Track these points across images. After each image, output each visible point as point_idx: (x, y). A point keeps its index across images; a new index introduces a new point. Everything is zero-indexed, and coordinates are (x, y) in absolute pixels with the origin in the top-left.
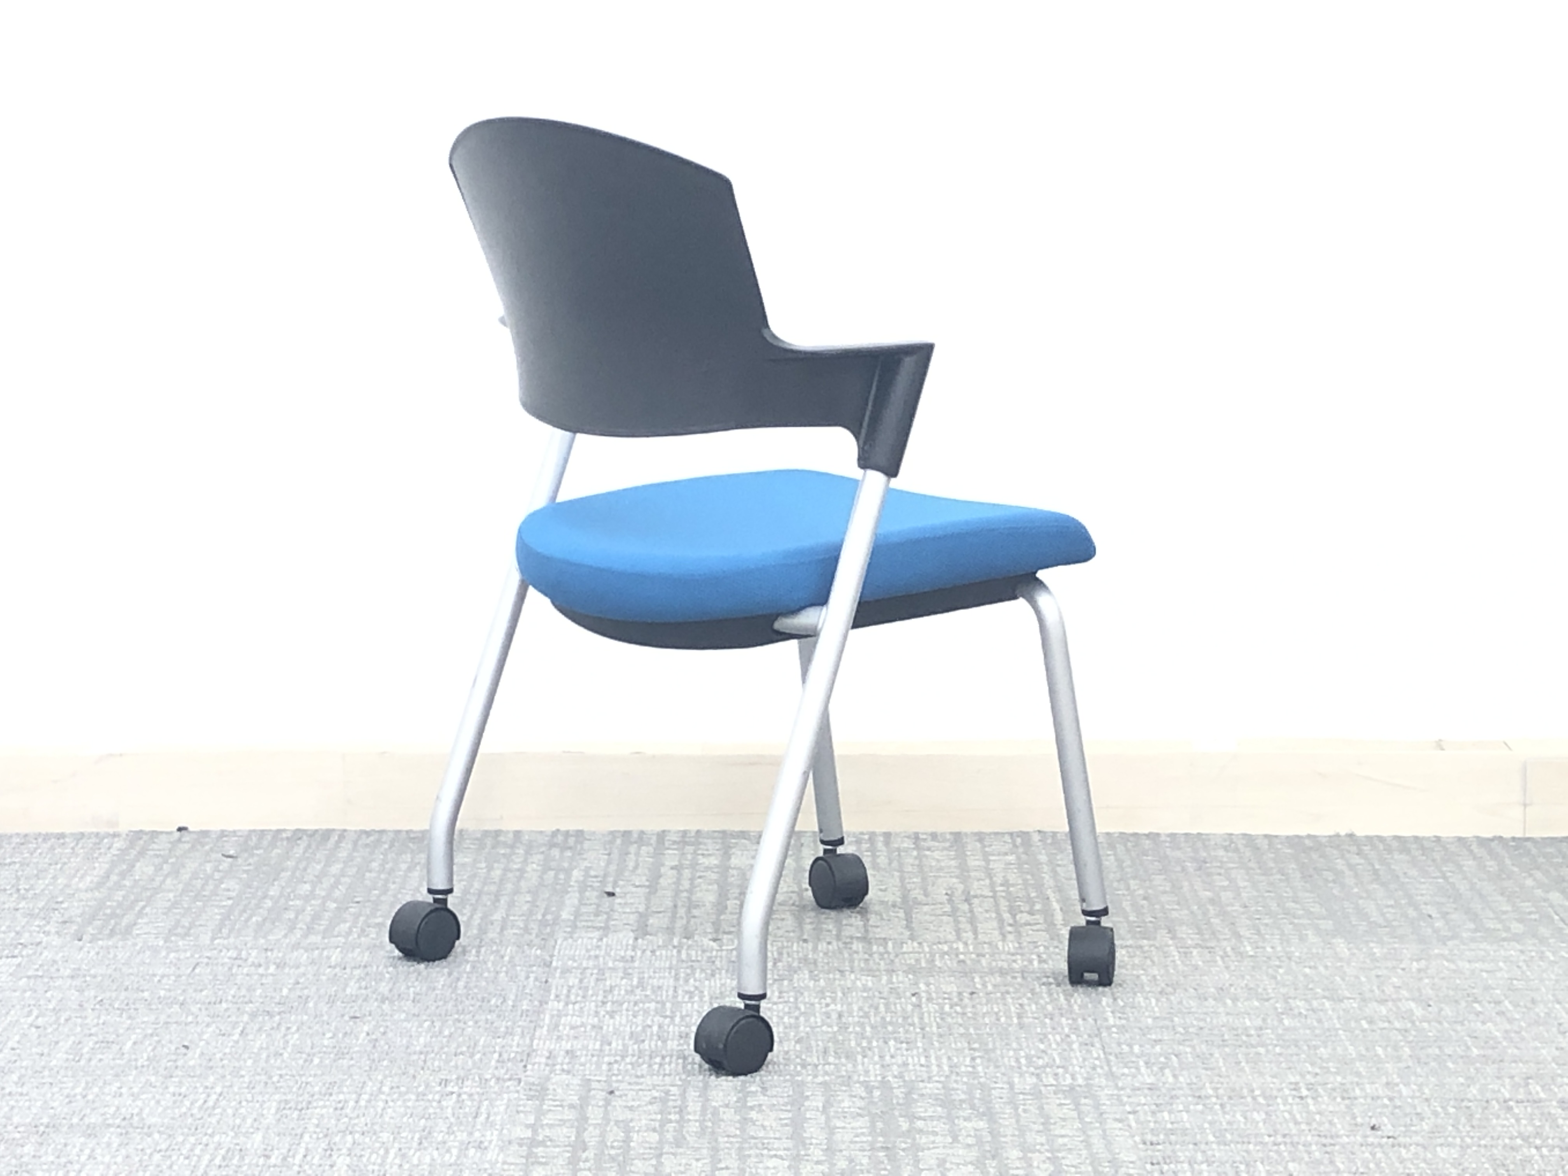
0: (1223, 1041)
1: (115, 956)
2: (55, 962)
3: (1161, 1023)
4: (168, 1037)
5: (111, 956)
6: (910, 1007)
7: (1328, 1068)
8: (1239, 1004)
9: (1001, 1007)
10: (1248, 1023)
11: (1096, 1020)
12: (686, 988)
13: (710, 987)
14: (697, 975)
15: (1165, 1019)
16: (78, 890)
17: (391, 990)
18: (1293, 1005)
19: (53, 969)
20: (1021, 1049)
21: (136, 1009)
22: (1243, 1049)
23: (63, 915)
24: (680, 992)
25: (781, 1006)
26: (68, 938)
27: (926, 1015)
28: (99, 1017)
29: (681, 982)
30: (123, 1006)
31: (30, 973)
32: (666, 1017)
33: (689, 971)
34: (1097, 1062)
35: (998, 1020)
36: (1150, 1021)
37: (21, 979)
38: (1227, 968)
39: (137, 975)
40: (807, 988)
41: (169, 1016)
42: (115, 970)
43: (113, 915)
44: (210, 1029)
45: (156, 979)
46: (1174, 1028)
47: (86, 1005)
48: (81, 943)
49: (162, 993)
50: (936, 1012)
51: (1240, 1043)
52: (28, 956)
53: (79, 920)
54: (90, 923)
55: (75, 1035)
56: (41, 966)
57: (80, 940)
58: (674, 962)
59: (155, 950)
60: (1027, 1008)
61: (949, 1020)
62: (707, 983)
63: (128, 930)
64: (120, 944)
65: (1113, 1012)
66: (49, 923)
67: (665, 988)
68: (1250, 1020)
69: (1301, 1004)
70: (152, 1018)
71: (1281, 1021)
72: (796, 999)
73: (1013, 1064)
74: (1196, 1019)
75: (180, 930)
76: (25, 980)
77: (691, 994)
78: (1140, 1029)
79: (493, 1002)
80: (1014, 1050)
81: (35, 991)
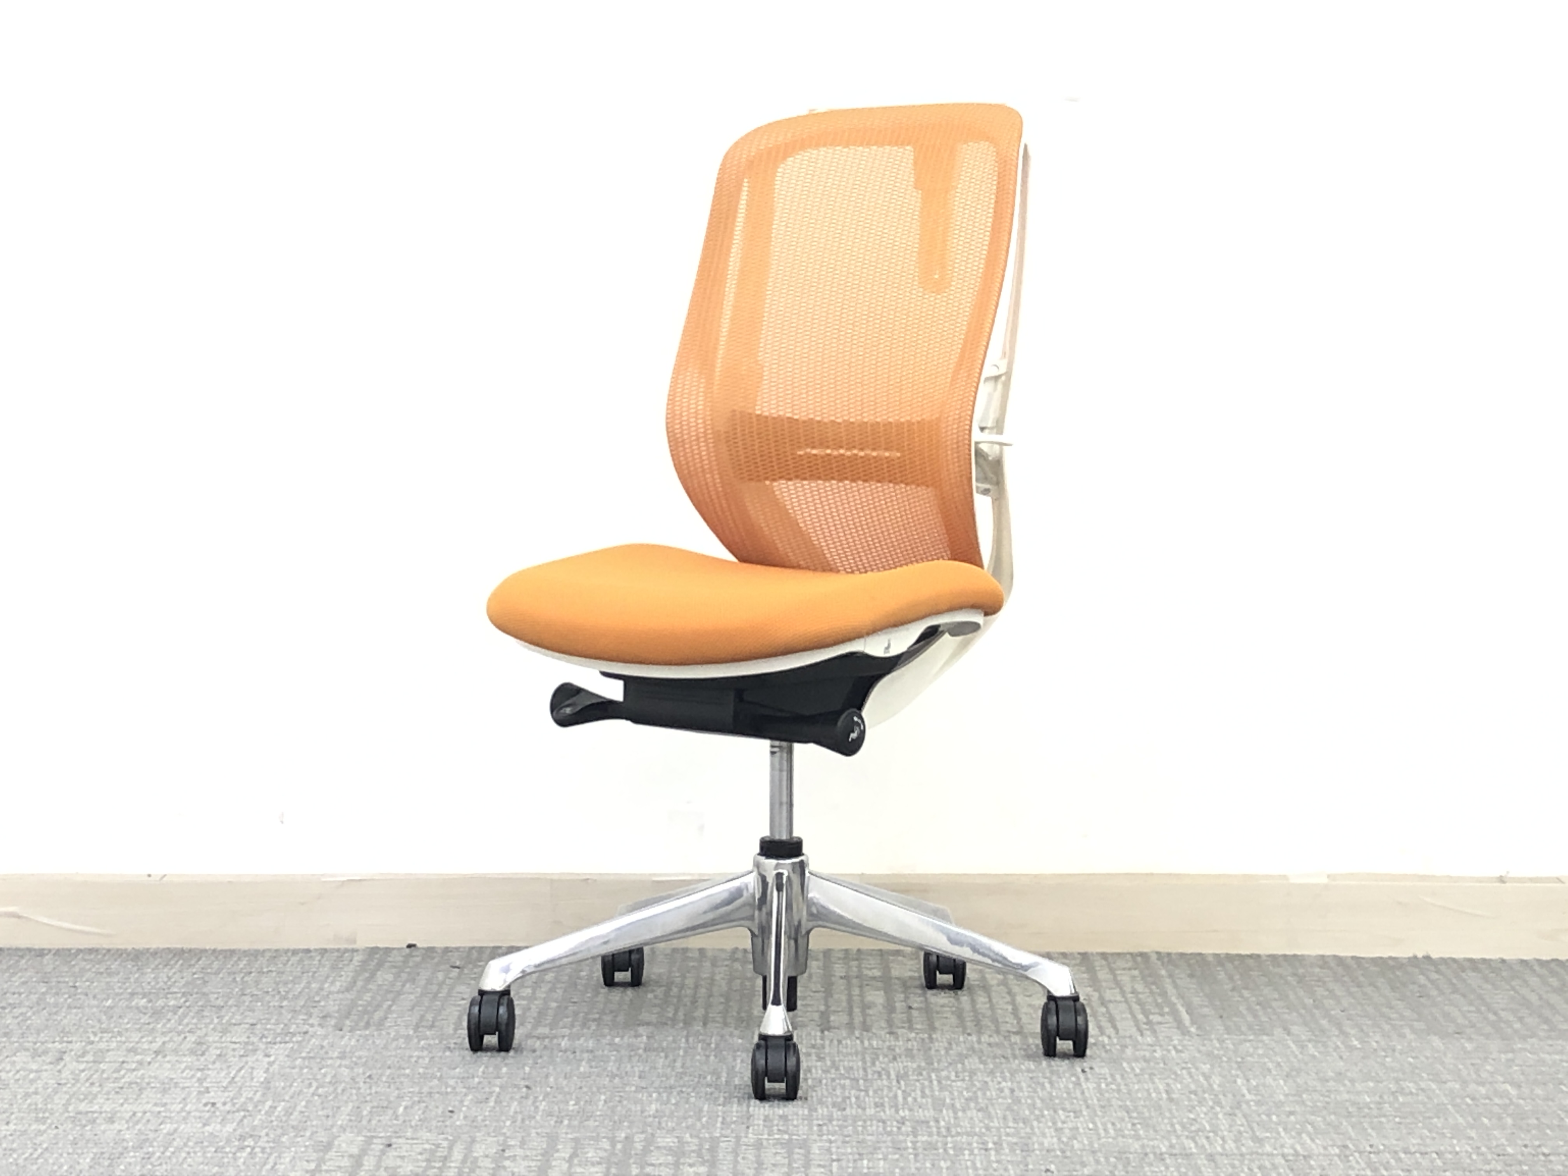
0: (1349, 1113)
1: (374, 1042)
2: (322, 1047)
3: (1291, 1098)
4: (433, 1103)
5: (370, 1042)
6: (1071, 1086)
7: (1443, 1133)
8: (1357, 1084)
9: (1151, 1085)
10: (1368, 1100)
11: (1234, 1096)
12: (874, 1069)
13: (894, 1068)
14: (881, 1058)
15: (1295, 1095)
16: (330, 993)
17: (618, 1069)
18: (1404, 1086)
19: (322, 1052)
20: (1175, 1117)
21: (401, 1083)
22: (1367, 1119)
23: (322, 1011)
24: (869, 1071)
25: (959, 1084)
26: (330, 1029)
27: (1086, 1091)
28: (370, 1088)
29: (869, 1064)
30: (390, 1080)
31: (304, 1055)
32: (861, 1090)
33: (873, 1056)
34: (1242, 1129)
35: (1150, 1094)
36: (1282, 1097)
37: (296, 1059)
38: (1341, 1058)
39: (396, 1056)
40: (979, 1069)
41: (431, 1088)
42: (376, 1053)
43: (365, 1012)
44: (470, 1097)
45: (414, 1060)
46: (1303, 1103)
47: (357, 1080)
48: (341, 1033)
49: (421, 1070)
50: (1094, 1088)
51: (1363, 1114)
52: (297, 1042)
53: (336, 1015)
54: (347, 1018)
55: (352, 1102)
56: (312, 1050)
57: (341, 1030)
58: (859, 1048)
59: (408, 1038)
60: (1173, 1086)
61: (1107, 1095)
62: (891, 1065)
63: (380, 1025)
64: (376, 1033)
65: (1249, 1091)
66: (311, 1016)
67: (855, 1067)
68: (1369, 1096)
69: (1411, 1085)
70: (417, 1089)
71: (1396, 1099)
72: (971, 1077)
73: (1169, 1128)
74: (1322, 1095)
75: (424, 1023)
76: (300, 1060)
77: (879, 1073)
78: (1274, 1102)
79: (709, 1078)
80: (1169, 1118)
81: (311, 1069)
